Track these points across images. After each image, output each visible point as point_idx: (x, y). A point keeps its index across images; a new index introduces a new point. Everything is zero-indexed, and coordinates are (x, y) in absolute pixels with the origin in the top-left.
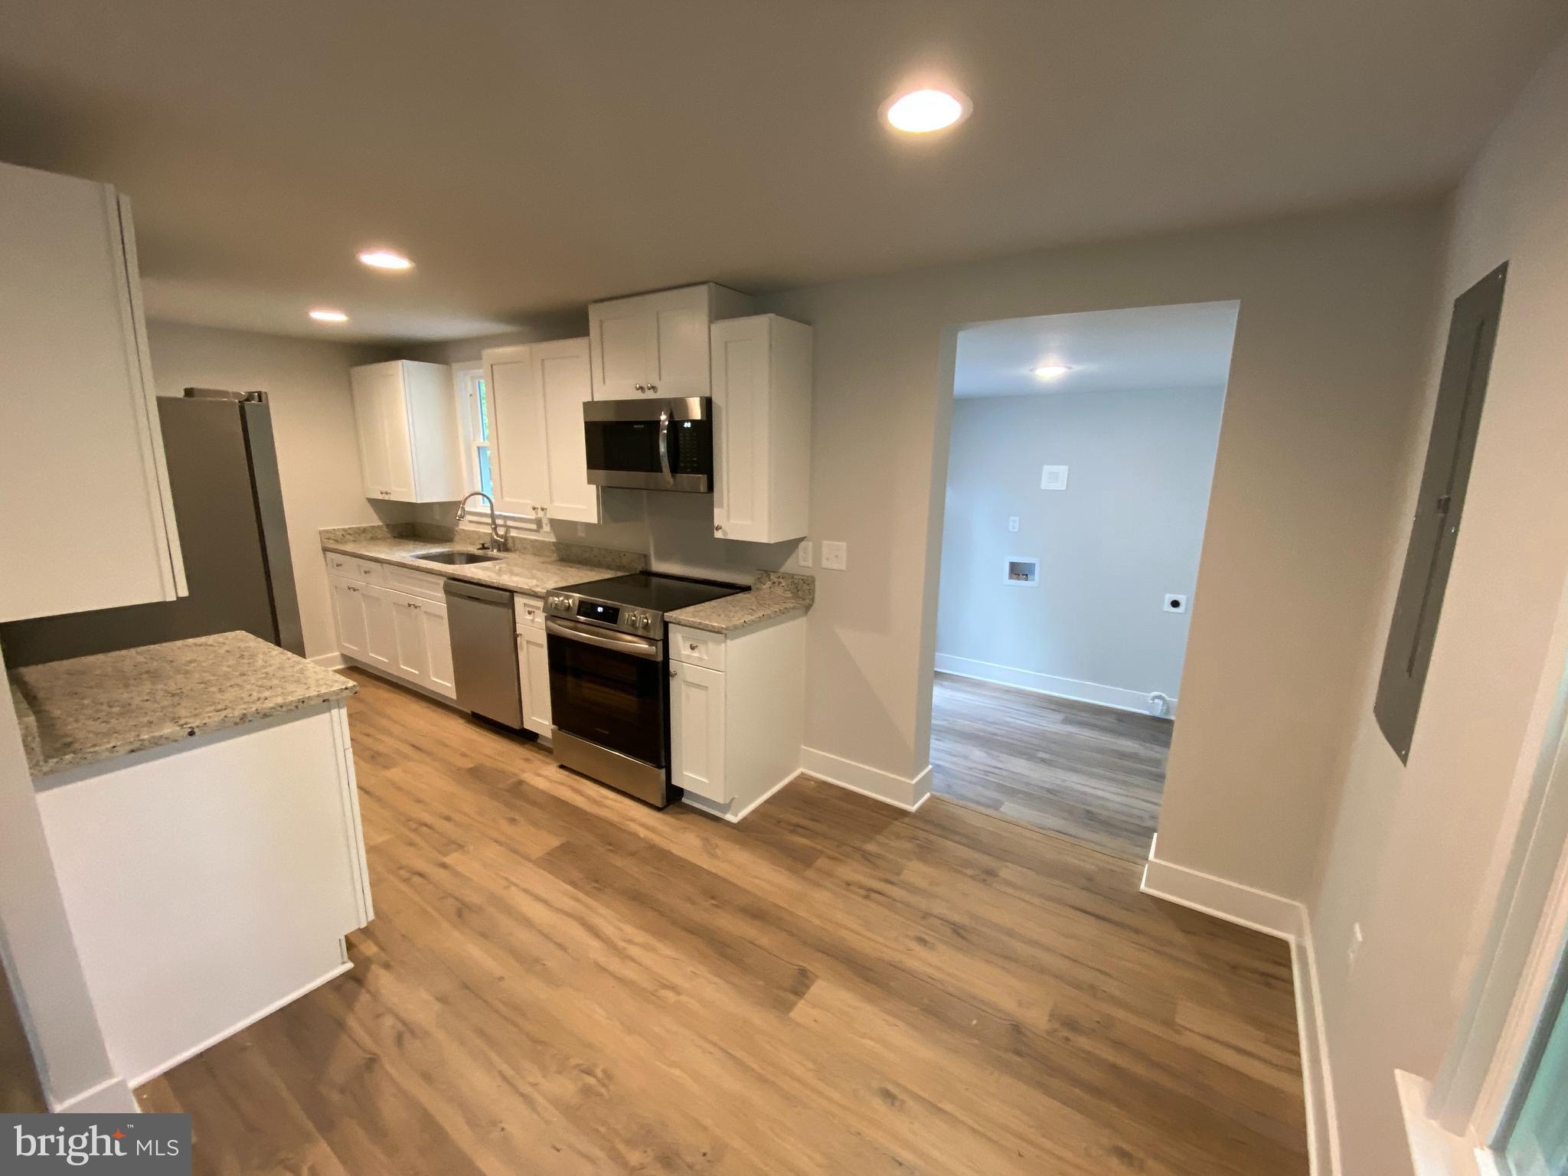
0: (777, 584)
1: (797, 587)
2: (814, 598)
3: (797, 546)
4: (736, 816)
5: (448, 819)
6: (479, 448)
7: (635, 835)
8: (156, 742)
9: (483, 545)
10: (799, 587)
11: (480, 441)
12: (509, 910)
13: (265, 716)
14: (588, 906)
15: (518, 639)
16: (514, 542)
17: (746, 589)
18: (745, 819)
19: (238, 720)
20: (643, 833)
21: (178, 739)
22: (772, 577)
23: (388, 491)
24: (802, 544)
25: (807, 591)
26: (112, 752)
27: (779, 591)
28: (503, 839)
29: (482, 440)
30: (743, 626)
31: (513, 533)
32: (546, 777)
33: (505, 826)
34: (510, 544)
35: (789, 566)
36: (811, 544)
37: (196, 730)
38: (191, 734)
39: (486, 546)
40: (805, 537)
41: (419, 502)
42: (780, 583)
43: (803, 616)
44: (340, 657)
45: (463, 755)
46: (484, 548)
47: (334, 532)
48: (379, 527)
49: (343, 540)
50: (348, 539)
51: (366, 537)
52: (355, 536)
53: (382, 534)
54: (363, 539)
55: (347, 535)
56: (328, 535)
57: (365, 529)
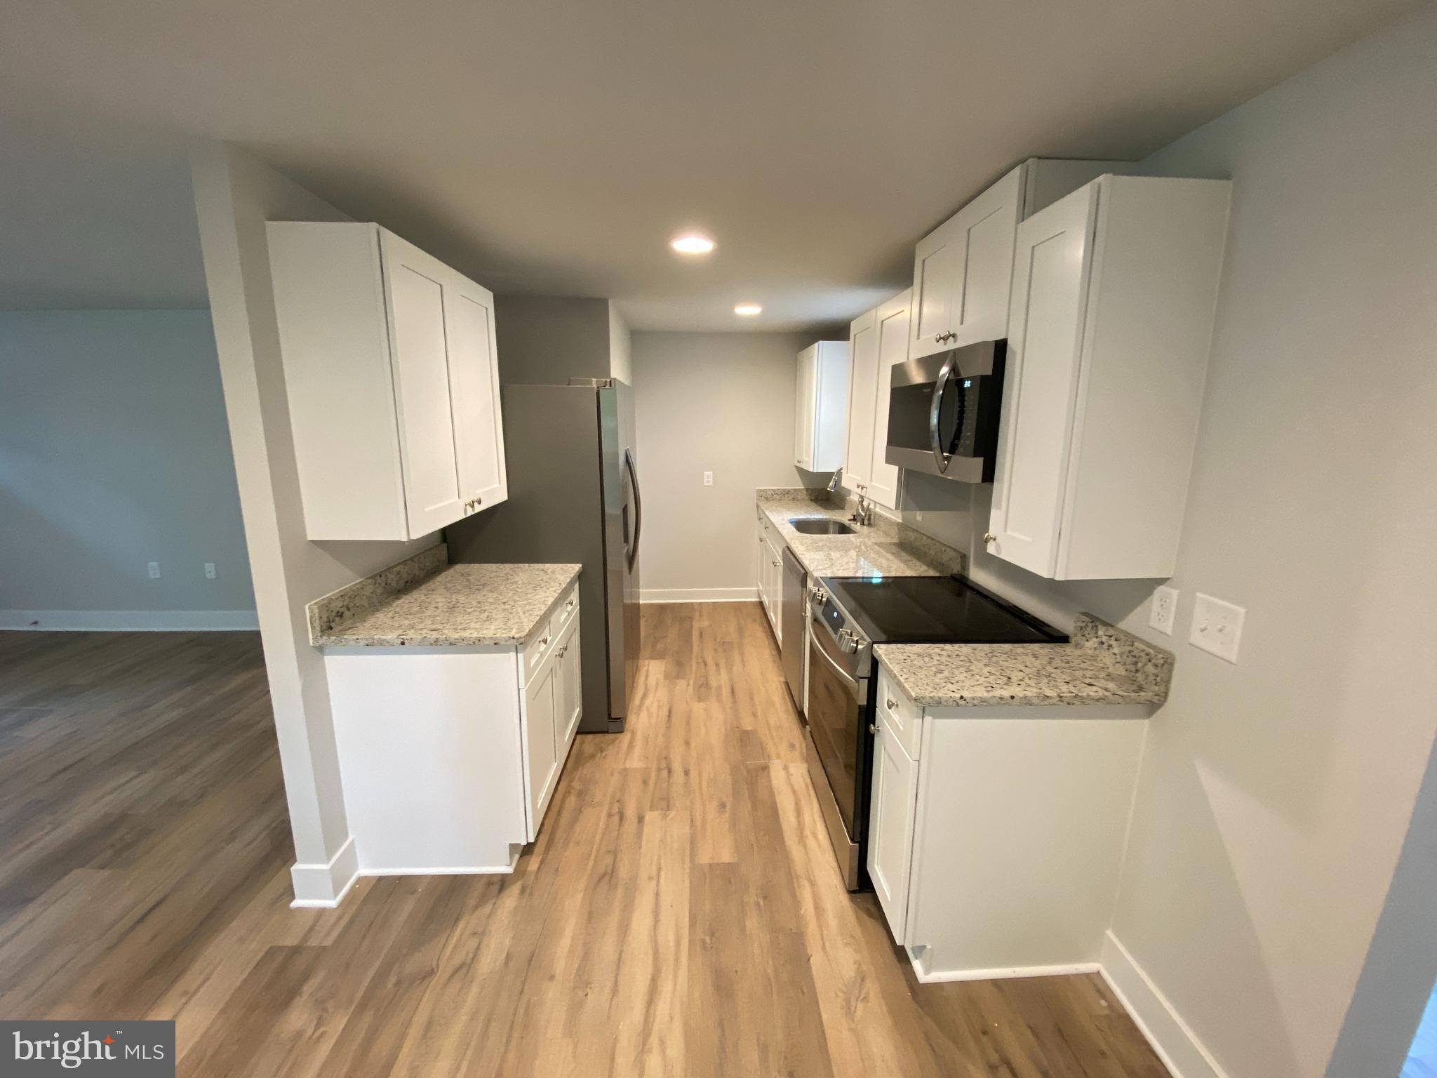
0: (1105, 646)
1: (1136, 663)
2: (1166, 693)
3: (1149, 593)
4: (927, 972)
5: (687, 773)
7: (797, 903)
8: (382, 643)
9: (854, 516)
10: (1140, 665)
12: (628, 909)
13: (451, 644)
14: (677, 960)
17: (1056, 637)
18: (938, 986)
19: (433, 642)
20: (808, 907)
21: (395, 644)
22: (1100, 633)
23: (801, 460)
24: (1160, 590)
25: (1152, 678)
26: (356, 642)
27: (1107, 659)
28: (698, 823)
30: (958, 704)
32: (789, 776)
33: (712, 808)
35: (1130, 624)
36: (1175, 593)
37: (406, 642)
38: (403, 643)
39: (856, 518)
40: (1168, 579)
41: (814, 470)
42: (1110, 646)
43: (1147, 718)
44: (757, 592)
45: (754, 715)
46: (854, 519)
47: (767, 491)
48: (800, 490)
49: (772, 499)
50: (776, 498)
51: (788, 497)
52: (781, 496)
53: (802, 496)
54: (786, 498)
55: (775, 494)
56: (763, 493)
57: (789, 491)
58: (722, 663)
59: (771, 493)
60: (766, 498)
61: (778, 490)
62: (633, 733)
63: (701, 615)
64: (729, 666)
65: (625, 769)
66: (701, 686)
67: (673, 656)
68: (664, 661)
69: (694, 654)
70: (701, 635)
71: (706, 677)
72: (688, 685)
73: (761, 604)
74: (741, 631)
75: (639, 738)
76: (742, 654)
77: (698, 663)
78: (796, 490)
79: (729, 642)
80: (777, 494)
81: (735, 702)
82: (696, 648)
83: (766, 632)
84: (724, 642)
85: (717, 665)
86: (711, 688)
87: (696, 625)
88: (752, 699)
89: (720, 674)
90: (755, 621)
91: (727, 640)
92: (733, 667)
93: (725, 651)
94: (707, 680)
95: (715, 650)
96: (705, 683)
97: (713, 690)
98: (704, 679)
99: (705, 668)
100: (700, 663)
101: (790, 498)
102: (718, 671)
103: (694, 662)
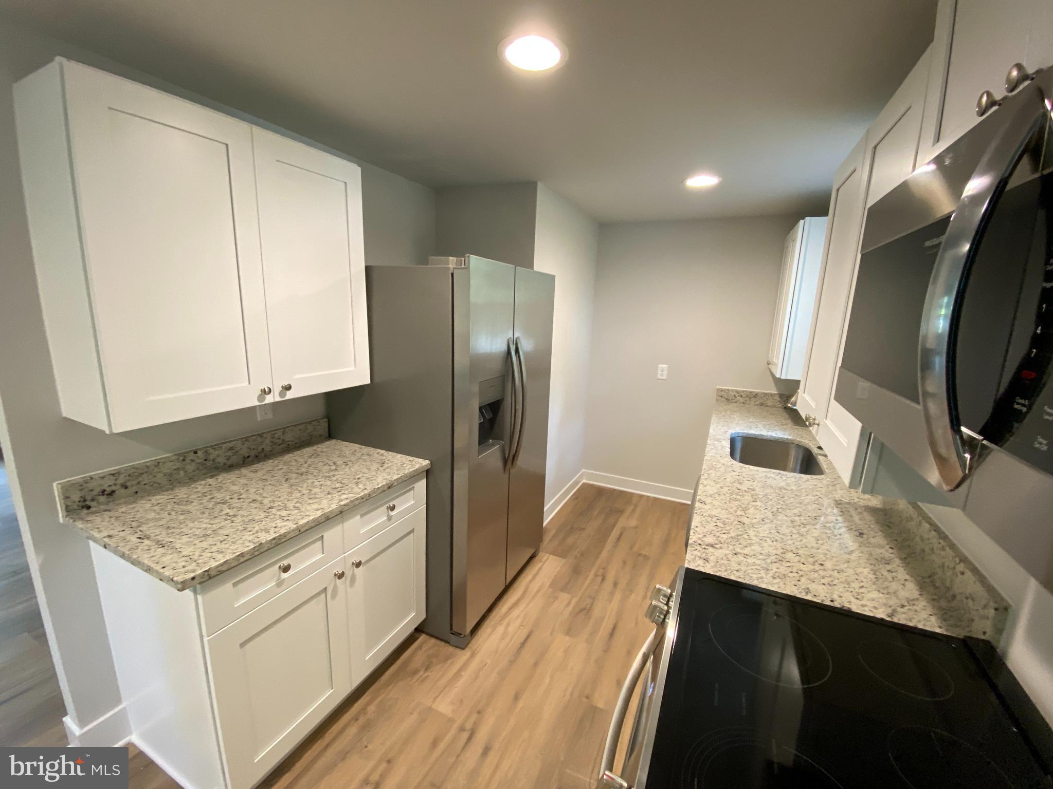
41: (782, 378)
47: (727, 391)
48: (771, 395)
49: (734, 401)
50: (739, 400)
51: (755, 402)
52: (746, 398)
53: (774, 402)
54: (752, 403)
55: (739, 396)
56: (723, 393)
57: (757, 394)
58: (623, 583)
59: (733, 394)
60: (726, 399)
61: (743, 391)
62: (473, 655)
63: (633, 511)
65: (430, 709)
66: (581, 611)
67: (576, 557)
68: (564, 561)
69: (599, 562)
70: (620, 537)
71: (593, 599)
72: (569, 603)
74: (665, 544)
75: (474, 664)
76: (651, 577)
77: (596, 575)
79: (645, 556)
81: (606, 650)
82: (604, 554)
84: (640, 555)
85: (615, 584)
86: (590, 618)
87: (622, 522)
89: (610, 601)
91: (644, 553)
92: (631, 594)
93: (634, 567)
94: (592, 604)
95: (625, 563)
96: (588, 607)
97: (592, 622)
98: (589, 601)
99: (599, 586)
100: (598, 576)
101: (757, 403)
102: (612, 594)
103: (592, 573)
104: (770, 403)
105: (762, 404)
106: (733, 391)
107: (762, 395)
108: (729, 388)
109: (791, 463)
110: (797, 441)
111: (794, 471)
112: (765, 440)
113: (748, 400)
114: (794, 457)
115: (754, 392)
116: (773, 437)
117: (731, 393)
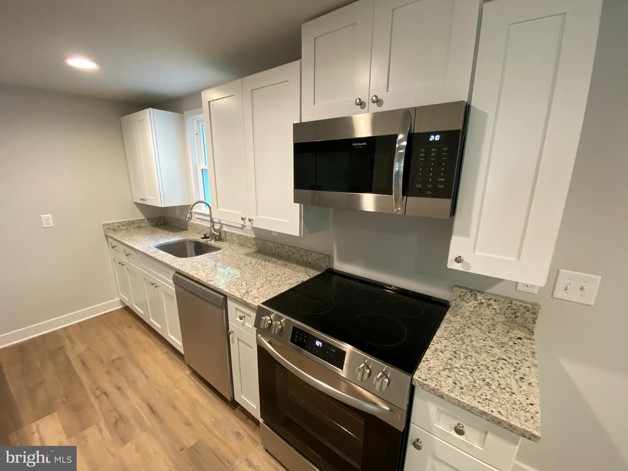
6: (202, 170)
9: (205, 235)
11: (204, 166)
15: (231, 336)
16: (225, 234)
22: (479, 298)
23: (145, 199)
27: (487, 312)
29: (204, 165)
31: (225, 229)
34: (223, 236)
39: (207, 236)
41: (163, 206)
42: (489, 305)
44: (119, 301)
45: (188, 424)
46: (206, 237)
47: (112, 224)
48: (142, 220)
49: (119, 229)
50: (122, 228)
51: (134, 226)
52: (127, 226)
53: (145, 224)
54: (132, 228)
55: (121, 226)
56: (109, 226)
57: (133, 222)
58: (123, 384)
59: (117, 225)
60: (113, 229)
61: (123, 222)
63: (71, 341)
64: (132, 382)
66: (116, 424)
67: (63, 402)
68: (55, 414)
70: (83, 363)
71: (115, 409)
72: (101, 430)
73: (127, 309)
74: (123, 342)
76: (138, 365)
77: (97, 397)
78: (139, 220)
79: (118, 359)
80: (123, 225)
81: (161, 422)
82: (85, 381)
83: (146, 334)
84: (113, 360)
85: (119, 389)
86: (127, 420)
87: (72, 355)
88: (174, 407)
89: (129, 398)
90: (130, 326)
91: (115, 357)
92: (136, 384)
93: (118, 369)
94: (118, 412)
95: (108, 373)
96: (118, 417)
97: (133, 421)
98: (114, 414)
99: (109, 400)
100: (99, 396)
101: (135, 227)
102: (124, 395)
103: (93, 399)
104: (143, 225)
105: (138, 227)
106: (115, 223)
107: (137, 221)
108: (113, 222)
109: (189, 252)
110: (188, 239)
111: (191, 256)
112: (171, 244)
113: (128, 226)
114: (190, 248)
115: (131, 220)
116: (174, 241)
117: (115, 225)
